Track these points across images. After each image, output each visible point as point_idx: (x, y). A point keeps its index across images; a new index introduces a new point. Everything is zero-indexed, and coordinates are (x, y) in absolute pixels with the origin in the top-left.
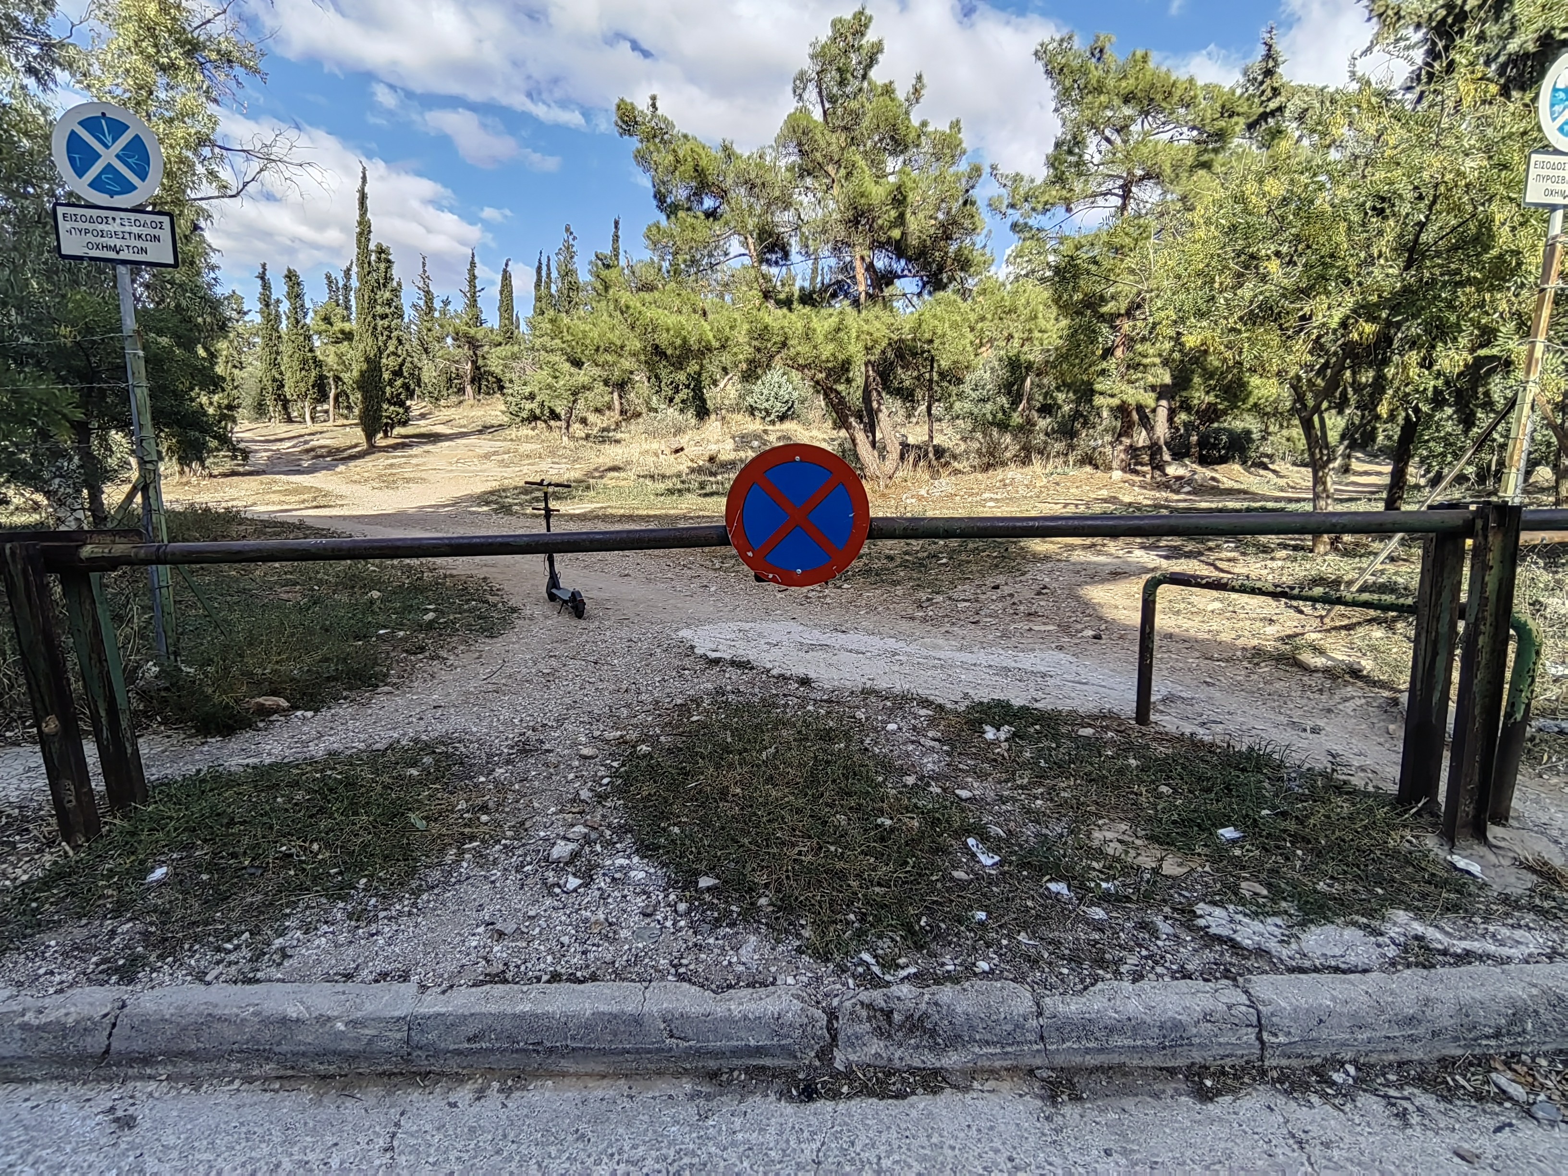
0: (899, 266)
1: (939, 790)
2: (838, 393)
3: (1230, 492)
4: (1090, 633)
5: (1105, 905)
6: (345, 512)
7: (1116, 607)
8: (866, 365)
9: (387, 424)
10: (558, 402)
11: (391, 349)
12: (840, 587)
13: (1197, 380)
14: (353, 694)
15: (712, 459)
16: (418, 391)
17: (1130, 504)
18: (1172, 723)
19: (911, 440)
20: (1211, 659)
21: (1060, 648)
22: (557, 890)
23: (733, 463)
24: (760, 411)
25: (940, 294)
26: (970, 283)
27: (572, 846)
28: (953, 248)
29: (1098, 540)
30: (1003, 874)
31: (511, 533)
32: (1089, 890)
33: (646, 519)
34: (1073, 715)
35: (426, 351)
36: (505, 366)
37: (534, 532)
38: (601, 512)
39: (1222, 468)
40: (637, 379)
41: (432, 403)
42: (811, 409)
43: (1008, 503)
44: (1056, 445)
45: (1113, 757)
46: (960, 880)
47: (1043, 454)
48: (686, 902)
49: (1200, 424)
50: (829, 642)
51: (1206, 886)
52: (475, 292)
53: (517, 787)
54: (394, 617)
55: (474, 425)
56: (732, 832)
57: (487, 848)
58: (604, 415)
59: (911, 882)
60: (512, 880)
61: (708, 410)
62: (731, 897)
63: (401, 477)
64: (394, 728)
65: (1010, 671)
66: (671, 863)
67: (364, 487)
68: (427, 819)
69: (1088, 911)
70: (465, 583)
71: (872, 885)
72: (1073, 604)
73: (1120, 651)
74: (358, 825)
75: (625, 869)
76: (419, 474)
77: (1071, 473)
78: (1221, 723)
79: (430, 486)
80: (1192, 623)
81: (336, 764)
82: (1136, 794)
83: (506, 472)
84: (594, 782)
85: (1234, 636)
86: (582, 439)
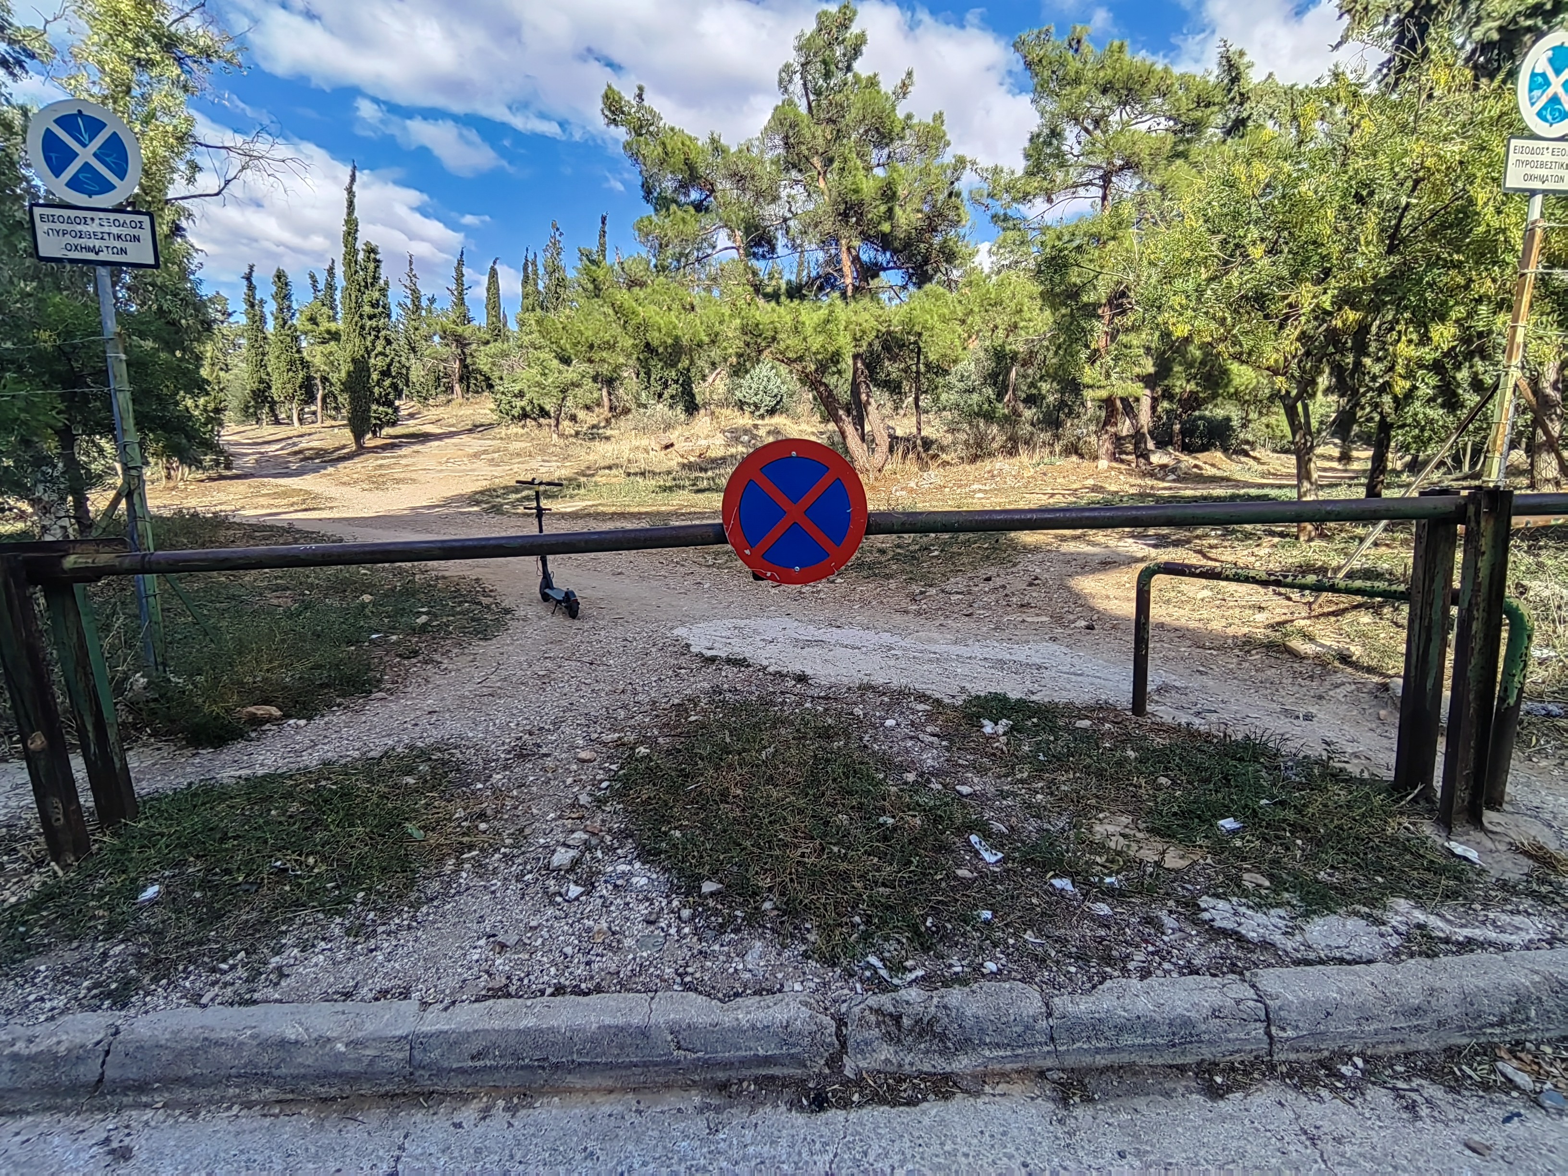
0: (883, 258)
1: (940, 787)
2: (825, 385)
3: (1214, 480)
4: (1083, 623)
5: (1110, 900)
6: (334, 514)
7: (1107, 597)
8: (856, 357)
9: (375, 425)
10: (547, 400)
11: (379, 349)
12: (833, 582)
13: (1177, 368)
14: (346, 701)
15: (702, 455)
16: (406, 391)
17: (1117, 492)
18: (1168, 714)
19: (899, 433)
20: (1203, 647)
21: (1054, 639)
22: (559, 899)
23: (723, 459)
24: (749, 405)
25: (928, 287)
26: (956, 274)
27: (572, 853)
28: (937, 240)
30: (1007, 871)
31: (503, 534)
32: (1093, 885)
33: (638, 516)
34: (1069, 705)
35: (413, 350)
36: (494, 364)
37: (525, 533)
38: (592, 510)
39: (1203, 457)
40: (626, 374)
41: (420, 402)
42: (800, 403)
43: (997, 494)
44: (1041, 436)
45: (1111, 749)
46: (964, 878)
47: (1029, 445)
48: (690, 908)
49: (1183, 412)
50: (824, 637)
51: (1209, 878)
52: (462, 290)
53: (515, 793)
54: (386, 620)
55: (463, 424)
56: (734, 835)
57: (486, 857)
58: (593, 411)
59: (916, 881)
60: (512, 890)
61: (697, 405)
62: (735, 901)
63: (391, 478)
64: (389, 736)
65: (1006, 664)
66: (673, 868)
67: (354, 489)
68: (425, 828)
69: (1093, 907)
70: (458, 584)
71: (876, 885)
72: (1065, 595)
73: (1113, 641)
74: (355, 837)
75: (627, 876)
76: (409, 475)
77: (1058, 463)
78: (1216, 712)
79: (420, 487)
80: (1183, 612)
81: (331, 774)
82: (1136, 786)
83: (496, 471)
84: (593, 786)
85: (1224, 625)
86: (571, 436)
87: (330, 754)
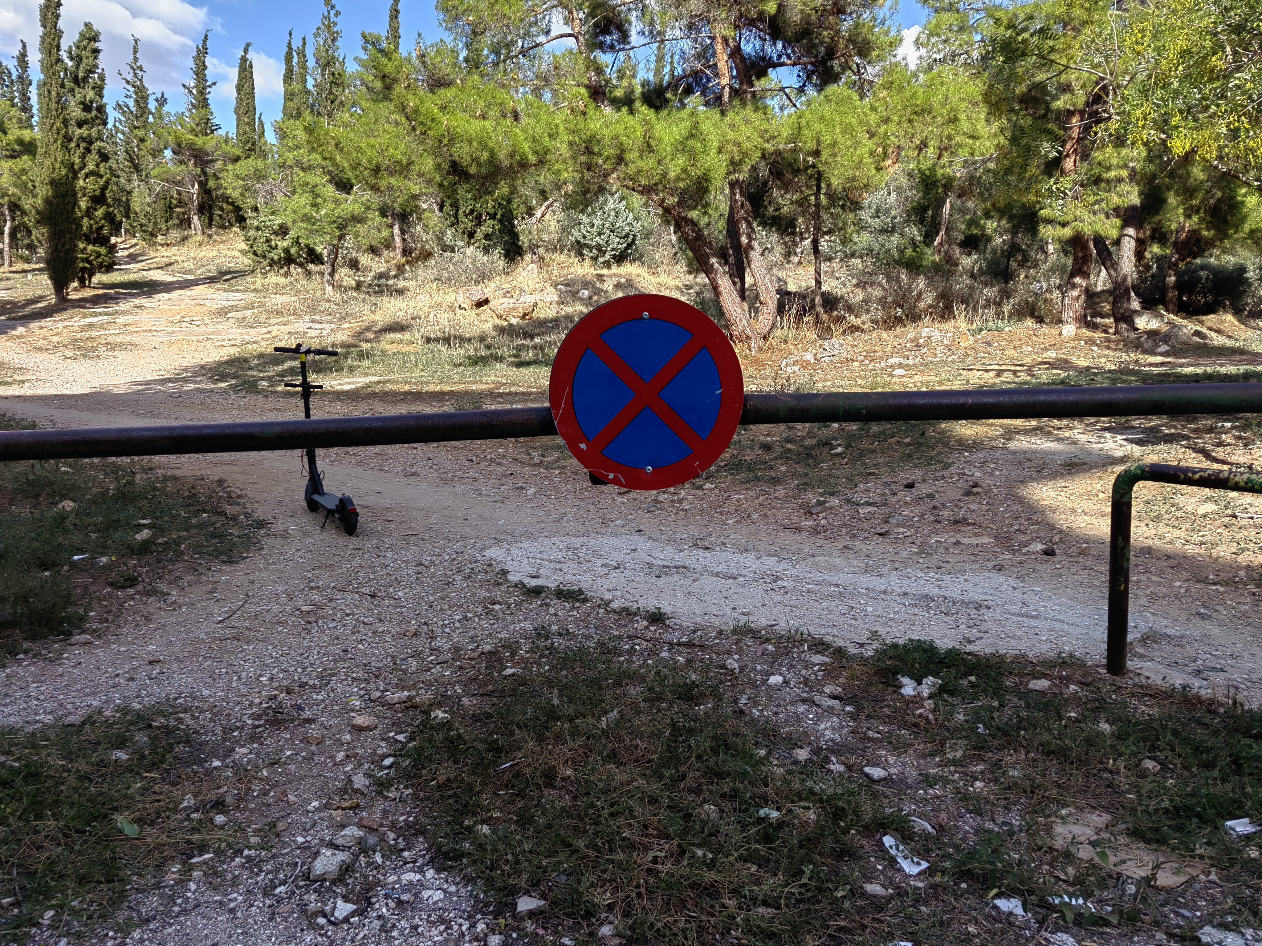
0: (773, 49)
1: (842, 768)
2: (694, 223)
3: (1221, 352)
4: (1040, 547)
5: (1076, 930)
6: (25, 390)
7: (1074, 511)
8: (732, 185)
9: (83, 269)
10: (318, 239)
11: (91, 166)
12: (700, 488)
13: (1172, 200)
14: (36, 647)
15: (526, 316)
16: (125, 225)
17: (1088, 369)
18: (1157, 673)
19: (792, 287)
20: (1205, 581)
21: (1000, 568)
22: (321, 921)
23: (555, 323)
24: (590, 248)
25: (832, 89)
26: (871, 72)
27: (341, 856)
28: (846, 25)
30: (934, 887)
31: (258, 420)
32: (1051, 908)
33: (440, 396)
34: (1021, 661)
35: (137, 168)
36: (246, 189)
37: (287, 419)
38: (378, 388)
39: (1210, 320)
40: (425, 206)
41: (144, 240)
42: (658, 246)
43: (923, 371)
44: (985, 292)
45: (1077, 721)
46: (875, 896)
47: (968, 304)
48: (500, 934)
49: (1179, 259)
50: (687, 562)
51: (1213, 901)
52: (204, 88)
53: (265, 773)
54: (93, 536)
55: (203, 269)
56: (562, 832)
57: (223, 862)
58: (380, 256)
59: (809, 899)
60: (258, 907)
61: (520, 248)
62: (562, 925)
63: (103, 342)
64: (94, 693)
65: (933, 601)
66: (479, 877)
67: (52, 356)
68: (138, 821)
69: (1053, 938)
70: (193, 488)
71: (754, 904)
72: (1014, 508)
73: (1081, 572)
74: (43, 834)
75: (415, 888)
76: (128, 338)
77: (1007, 329)
78: (1223, 670)
79: (144, 354)
80: (1178, 532)
81: (12, 746)
82: (1111, 772)
83: (248, 334)
84: (373, 763)
85: (1235, 550)
86: (351, 288)
87: (12, 719)
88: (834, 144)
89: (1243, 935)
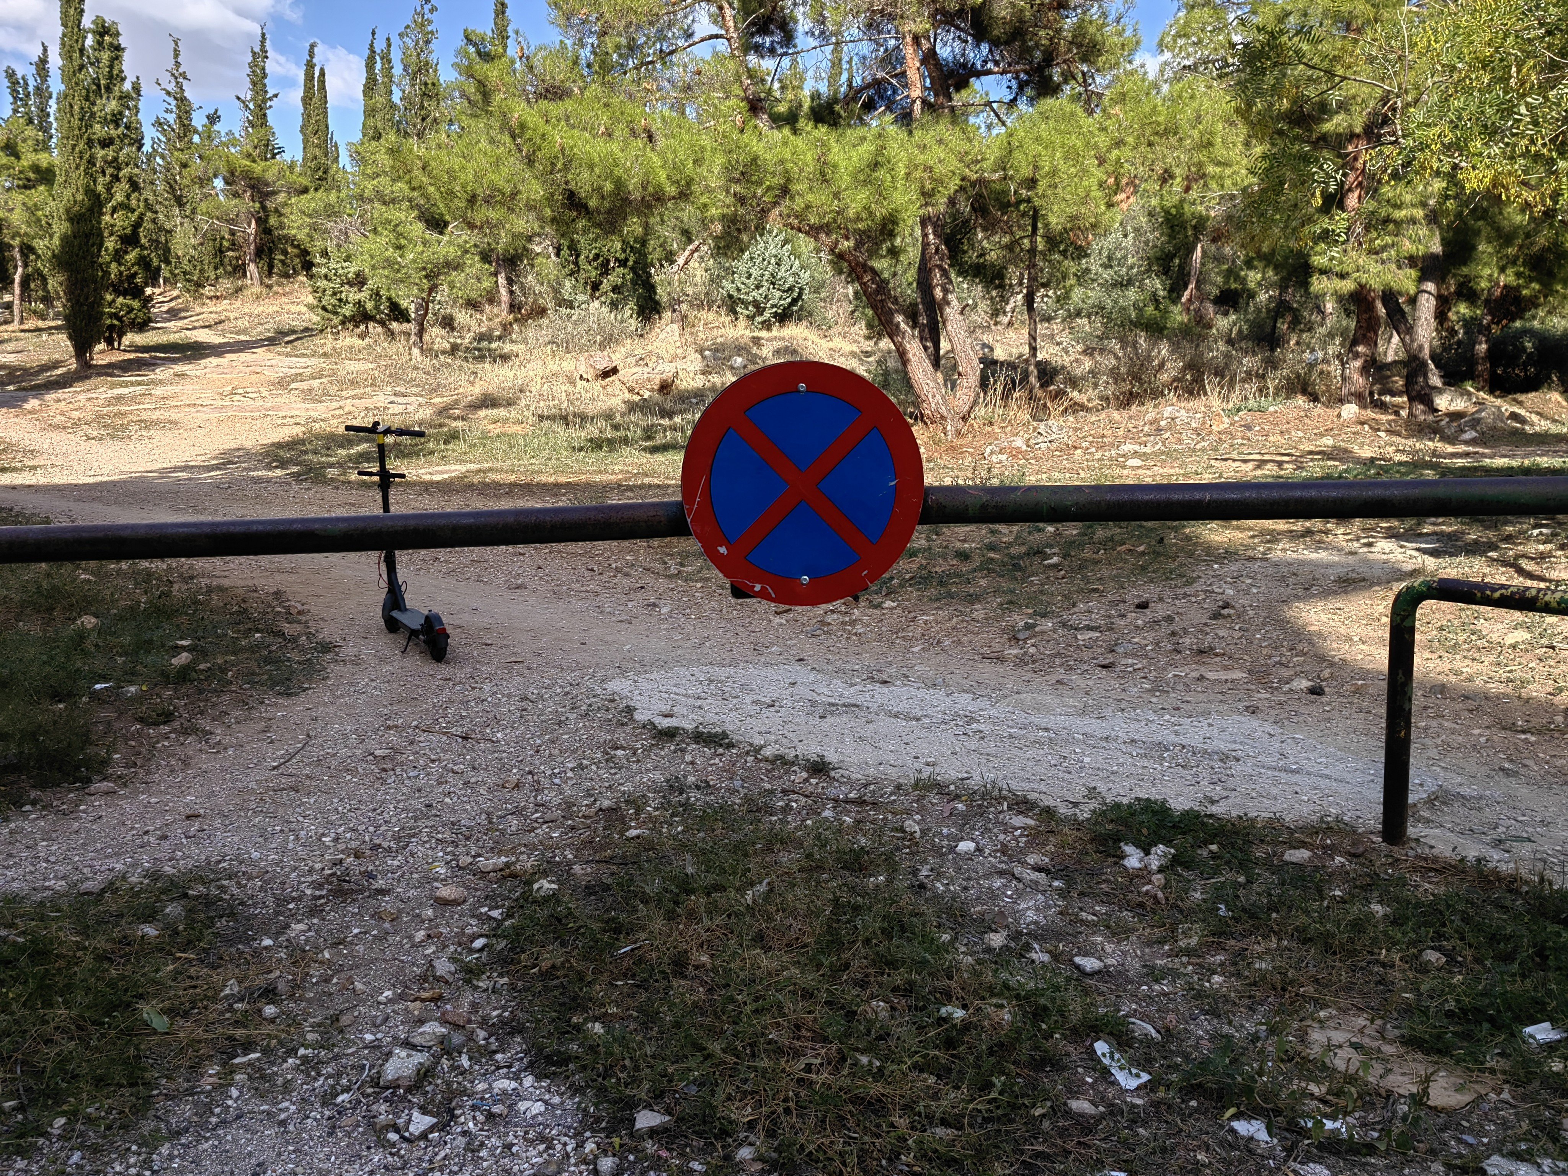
0: (978, 54)
1: (1046, 958)
2: (874, 272)
3: (1543, 440)
4: (1305, 684)
5: (1332, 1160)
6: (38, 478)
7: (1349, 639)
8: (924, 222)
9: (111, 327)
10: (404, 290)
11: (119, 197)
12: (878, 606)
13: (1485, 245)
14: (47, 796)
15: (665, 387)
16: (165, 272)
17: (1372, 460)
18: (1446, 842)
19: (1000, 354)
20: (1512, 728)
21: (1253, 710)
22: (393, 1136)
23: (699, 394)
24: (746, 304)
25: (1048, 103)
26: (1099, 82)
27: (419, 1058)
28: (1070, 22)
29: (1316, 524)
30: (1156, 1104)
32: (1304, 1133)
33: (555, 489)
34: (1275, 826)
35: (180, 202)
36: (314, 228)
37: (360, 514)
38: (477, 478)
39: (1531, 398)
40: (538, 249)
41: (188, 291)
42: (831, 303)
43: (1165, 461)
44: (1245, 361)
45: (1343, 901)
46: (1082, 1115)
47: (1223, 377)
48: (614, 1155)
49: (1492, 322)
50: (860, 700)
51: (1504, 1125)
52: (264, 101)
53: (327, 955)
54: (120, 660)
55: (260, 329)
56: (693, 1031)
57: (273, 1064)
58: (482, 312)
59: (999, 1118)
60: (315, 1119)
61: (658, 303)
62: (690, 1146)
63: (136, 418)
64: (118, 855)
65: (1168, 750)
66: (588, 1086)
67: (72, 436)
68: (171, 1012)
69: (1302, 1169)
70: (244, 601)
71: (931, 1123)
72: (1274, 635)
73: (1355, 716)
74: (52, 1025)
75: (510, 1098)
76: (167, 414)
77: (1271, 409)
78: (1530, 840)
79: (186, 435)
80: (1480, 666)
81: (16, 917)
82: (1384, 965)
83: (315, 410)
84: (460, 945)
85: (1550, 690)
86: (444, 352)
87: (16, 885)
88: (1054, 173)
89: (1539, 1166)
